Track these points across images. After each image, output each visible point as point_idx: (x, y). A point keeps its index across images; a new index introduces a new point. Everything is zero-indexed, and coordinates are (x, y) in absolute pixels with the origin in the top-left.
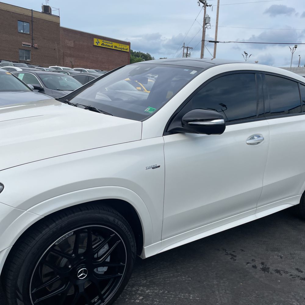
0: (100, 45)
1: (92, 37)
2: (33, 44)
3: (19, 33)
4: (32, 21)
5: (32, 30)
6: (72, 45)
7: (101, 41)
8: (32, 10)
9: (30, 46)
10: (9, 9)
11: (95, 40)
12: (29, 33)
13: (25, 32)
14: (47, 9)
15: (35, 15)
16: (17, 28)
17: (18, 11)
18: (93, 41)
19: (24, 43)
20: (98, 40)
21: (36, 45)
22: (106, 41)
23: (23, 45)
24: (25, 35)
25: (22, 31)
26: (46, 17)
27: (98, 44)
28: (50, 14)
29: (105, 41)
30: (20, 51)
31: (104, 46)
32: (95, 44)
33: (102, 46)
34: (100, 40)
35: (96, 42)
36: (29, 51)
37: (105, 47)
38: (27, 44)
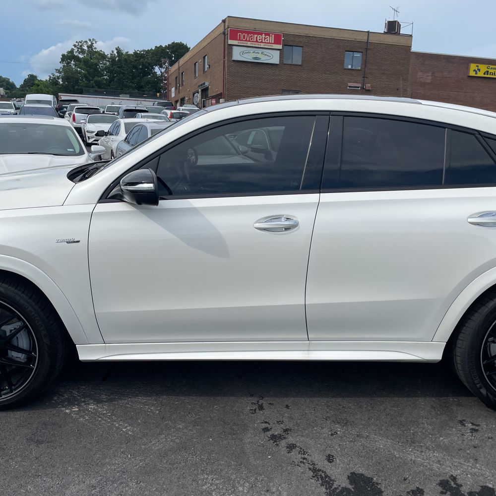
0: (480, 74)
1: (467, 61)
2: (363, 84)
3: (346, 69)
4: (367, 49)
5: (365, 63)
6: (429, 79)
7: (483, 68)
8: (368, 32)
9: (358, 87)
10: (335, 35)
11: (473, 67)
12: (359, 68)
13: (353, 68)
14: (393, 27)
15: (372, 39)
16: (342, 63)
17: (346, 36)
18: (468, 68)
19: (350, 84)
20: (478, 66)
21: (367, 86)
22: (493, 67)
23: (350, 87)
24: (354, 72)
25: (350, 67)
26: (391, 39)
27: (476, 73)
28: (398, 33)
29: (491, 66)
31: (489, 76)
32: (472, 73)
33: (486, 76)
34: (481, 66)
35: (475, 70)
37: (491, 76)
38: (355, 85)
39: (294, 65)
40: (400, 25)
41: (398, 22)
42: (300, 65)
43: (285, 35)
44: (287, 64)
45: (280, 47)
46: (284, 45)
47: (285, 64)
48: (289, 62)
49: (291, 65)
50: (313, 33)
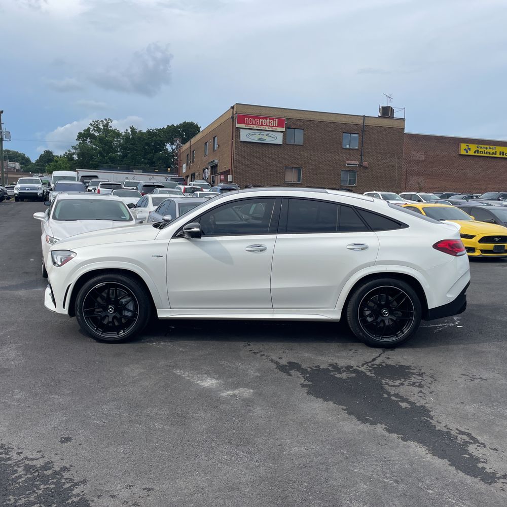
0: (471, 153)
1: (457, 142)
2: (361, 162)
3: (344, 149)
4: (363, 131)
5: (362, 143)
6: (422, 157)
7: (473, 147)
8: (364, 116)
9: (356, 165)
10: (333, 119)
11: (463, 146)
12: (357, 148)
13: (351, 147)
14: (387, 112)
15: (367, 122)
16: (341, 143)
17: (344, 120)
18: (458, 147)
19: (348, 162)
20: (468, 146)
21: (365, 164)
22: (483, 146)
23: (348, 164)
24: (351, 151)
25: (348, 146)
26: (386, 122)
27: (467, 152)
28: (392, 117)
29: (480, 146)
30: (342, 173)
31: (479, 154)
32: (463, 152)
33: (476, 154)
34: (471, 146)
35: (465, 149)
36: (354, 172)
37: (481, 155)
38: (353, 162)
39: (296, 145)
40: (393, 110)
41: (391, 108)
42: (301, 145)
43: (288, 119)
44: (291, 145)
45: (283, 129)
46: (287, 128)
47: (287, 144)
48: (292, 142)
49: (294, 145)
50: (312, 117)
